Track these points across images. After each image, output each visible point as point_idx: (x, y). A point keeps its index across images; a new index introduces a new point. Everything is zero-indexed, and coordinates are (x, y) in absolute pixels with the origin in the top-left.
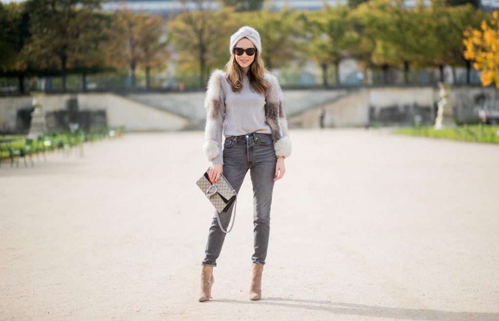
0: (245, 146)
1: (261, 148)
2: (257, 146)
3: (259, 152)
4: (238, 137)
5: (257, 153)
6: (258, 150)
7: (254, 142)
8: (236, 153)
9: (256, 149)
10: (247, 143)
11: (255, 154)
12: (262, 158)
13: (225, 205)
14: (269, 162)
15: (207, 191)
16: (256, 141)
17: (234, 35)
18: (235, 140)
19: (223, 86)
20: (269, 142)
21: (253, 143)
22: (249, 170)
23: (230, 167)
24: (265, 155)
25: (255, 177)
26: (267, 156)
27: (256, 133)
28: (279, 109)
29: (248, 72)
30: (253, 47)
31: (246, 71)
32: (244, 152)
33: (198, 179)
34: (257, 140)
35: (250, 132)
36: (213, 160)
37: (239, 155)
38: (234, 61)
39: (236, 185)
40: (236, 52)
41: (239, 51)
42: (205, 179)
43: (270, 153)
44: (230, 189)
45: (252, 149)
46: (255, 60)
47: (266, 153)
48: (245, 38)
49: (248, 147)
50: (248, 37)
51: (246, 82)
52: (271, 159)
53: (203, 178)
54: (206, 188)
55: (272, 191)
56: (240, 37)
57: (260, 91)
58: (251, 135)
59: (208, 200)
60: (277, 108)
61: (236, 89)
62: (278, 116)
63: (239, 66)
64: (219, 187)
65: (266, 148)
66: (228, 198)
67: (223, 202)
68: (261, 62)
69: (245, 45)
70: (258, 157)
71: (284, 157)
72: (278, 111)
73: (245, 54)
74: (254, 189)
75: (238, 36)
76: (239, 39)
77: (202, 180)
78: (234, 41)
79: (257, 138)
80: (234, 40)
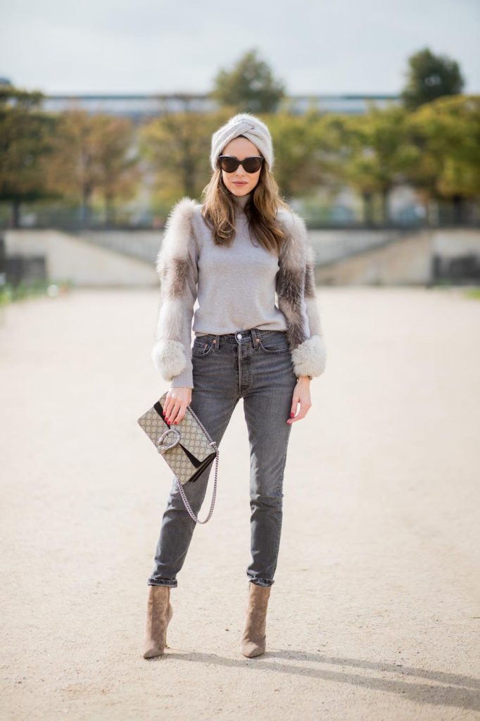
0: (234, 355)
1: (265, 359)
2: (258, 355)
3: (261, 367)
4: (221, 336)
5: (258, 368)
6: (260, 364)
7: (253, 347)
8: (217, 367)
9: (257, 361)
10: (240, 350)
11: (254, 371)
12: (267, 379)
13: (195, 471)
14: (280, 385)
15: (160, 440)
16: (256, 344)
17: (219, 132)
18: (215, 341)
19: (196, 231)
20: (281, 347)
21: (251, 349)
22: (242, 400)
23: (203, 394)
24: (273, 372)
25: (253, 415)
26: (276, 374)
27: (256, 330)
28: (303, 281)
29: (247, 205)
30: (256, 155)
31: (243, 202)
32: (233, 366)
33: (141, 414)
34: (259, 345)
35: (246, 328)
36: (173, 378)
37: (223, 372)
38: (219, 183)
39: (216, 430)
40: (223, 165)
41: (228, 164)
42: (156, 415)
43: (282, 370)
44: (205, 439)
45: (247, 360)
46: (261, 181)
47: (276, 369)
48: (241, 136)
49: (240, 357)
50: (245, 135)
51: (241, 225)
52: (286, 380)
53: (152, 413)
54: (157, 433)
55: (287, 443)
56: (232, 135)
57: (269, 244)
58: (248, 333)
59: (161, 457)
60: (299, 280)
61: (223, 238)
62: (302, 295)
63: (230, 193)
64: (183, 435)
65: (276, 359)
66: (201, 458)
67: (190, 464)
68: (273, 186)
69: (242, 151)
70: (259, 376)
71: (309, 377)
72: (303, 286)
73: (240, 170)
74: (251, 439)
75: (227, 134)
76: (228, 138)
77: (149, 417)
78: (218, 144)
79: (258, 340)
80: (218, 141)
